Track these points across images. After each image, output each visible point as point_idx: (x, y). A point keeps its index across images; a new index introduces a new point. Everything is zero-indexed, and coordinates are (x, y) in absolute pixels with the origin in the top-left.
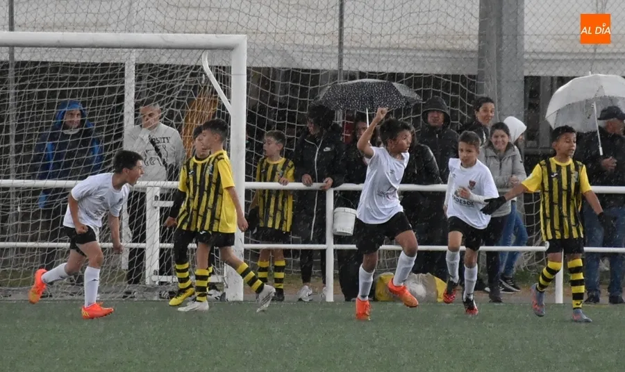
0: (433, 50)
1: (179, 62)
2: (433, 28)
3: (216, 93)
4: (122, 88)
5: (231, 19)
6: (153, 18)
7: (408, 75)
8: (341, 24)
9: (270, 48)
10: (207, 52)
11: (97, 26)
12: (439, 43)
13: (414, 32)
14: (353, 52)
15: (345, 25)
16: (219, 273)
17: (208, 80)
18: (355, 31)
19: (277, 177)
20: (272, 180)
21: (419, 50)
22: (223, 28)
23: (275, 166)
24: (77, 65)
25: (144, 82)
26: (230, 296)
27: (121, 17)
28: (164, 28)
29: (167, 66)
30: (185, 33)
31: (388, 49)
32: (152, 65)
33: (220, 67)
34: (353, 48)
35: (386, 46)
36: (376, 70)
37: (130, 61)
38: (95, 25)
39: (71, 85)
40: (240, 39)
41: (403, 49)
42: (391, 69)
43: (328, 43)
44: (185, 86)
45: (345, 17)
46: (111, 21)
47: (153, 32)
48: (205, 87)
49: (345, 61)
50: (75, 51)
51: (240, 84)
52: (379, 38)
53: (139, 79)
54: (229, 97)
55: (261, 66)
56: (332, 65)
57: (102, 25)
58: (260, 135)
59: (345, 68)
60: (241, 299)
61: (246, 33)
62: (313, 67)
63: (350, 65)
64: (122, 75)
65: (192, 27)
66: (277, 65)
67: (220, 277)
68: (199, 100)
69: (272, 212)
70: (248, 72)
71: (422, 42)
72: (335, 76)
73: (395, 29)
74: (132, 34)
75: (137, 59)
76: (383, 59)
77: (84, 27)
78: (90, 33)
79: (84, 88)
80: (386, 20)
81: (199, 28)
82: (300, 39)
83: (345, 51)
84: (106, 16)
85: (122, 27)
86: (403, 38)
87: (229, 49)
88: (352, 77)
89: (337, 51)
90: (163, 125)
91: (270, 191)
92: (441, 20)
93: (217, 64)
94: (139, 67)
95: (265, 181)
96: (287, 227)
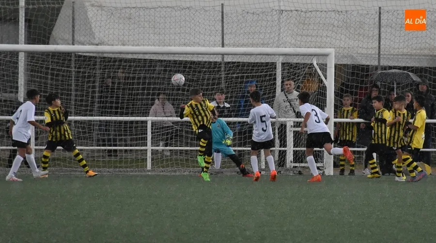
0: (424, 55)
1: (303, 62)
2: (423, 45)
3: (320, 76)
4: (275, 74)
5: (327, 41)
6: (290, 41)
7: (412, 67)
8: (379, 43)
9: (345, 55)
10: (316, 57)
11: (263, 45)
12: (426, 52)
13: (414, 47)
14: (385, 56)
15: (381, 44)
16: (321, 162)
17: (316, 70)
18: (386, 46)
19: (349, 116)
20: (347, 118)
21: (416, 56)
22: (323, 45)
23: (348, 111)
24: (254, 63)
25: (285, 71)
26: (327, 173)
27: (275, 41)
28: (295, 46)
29: (297, 64)
30: (305, 48)
31: (402, 55)
32: (289, 63)
33: (322, 64)
34: (385, 54)
35: (401, 53)
36: (396, 65)
37: (279, 61)
38: (262, 44)
39: (251, 73)
40: (331, 51)
41: (409, 55)
42: (403, 65)
43: (373, 52)
44: (306, 73)
45: (381, 40)
46: (270, 43)
47: (290, 47)
48: (315, 74)
49: (381, 60)
50: (253, 57)
51: (331, 72)
52: (398, 50)
53: (283, 70)
54: (326, 79)
55: (341, 63)
56: (376, 63)
57: (266, 44)
58: (342, 97)
59: (381, 64)
60: (332, 174)
61: (334, 48)
62: (367, 64)
63: (384, 63)
64: (275, 68)
65: (308, 45)
66: (349, 63)
67: (322, 164)
68: (312, 80)
69: (347, 132)
70: (335, 66)
71: (419, 51)
72: (376, 68)
73: (405, 45)
74: (280, 49)
75: (283, 60)
76: (400, 60)
77: (257, 45)
78: (260, 48)
79: (257, 74)
80: (401, 41)
81: (312, 45)
82: (360, 51)
83: (381, 56)
84: (268, 40)
85: (275, 45)
86: (409, 50)
87: (326, 55)
88: (385, 68)
89: (377, 56)
90: (295, 91)
91: (347, 123)
92: (427, 41)
93: (320, 63)
94: (283, 64)
95: (343, 118)
96: (354, 140)
